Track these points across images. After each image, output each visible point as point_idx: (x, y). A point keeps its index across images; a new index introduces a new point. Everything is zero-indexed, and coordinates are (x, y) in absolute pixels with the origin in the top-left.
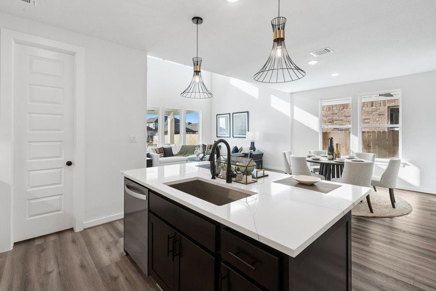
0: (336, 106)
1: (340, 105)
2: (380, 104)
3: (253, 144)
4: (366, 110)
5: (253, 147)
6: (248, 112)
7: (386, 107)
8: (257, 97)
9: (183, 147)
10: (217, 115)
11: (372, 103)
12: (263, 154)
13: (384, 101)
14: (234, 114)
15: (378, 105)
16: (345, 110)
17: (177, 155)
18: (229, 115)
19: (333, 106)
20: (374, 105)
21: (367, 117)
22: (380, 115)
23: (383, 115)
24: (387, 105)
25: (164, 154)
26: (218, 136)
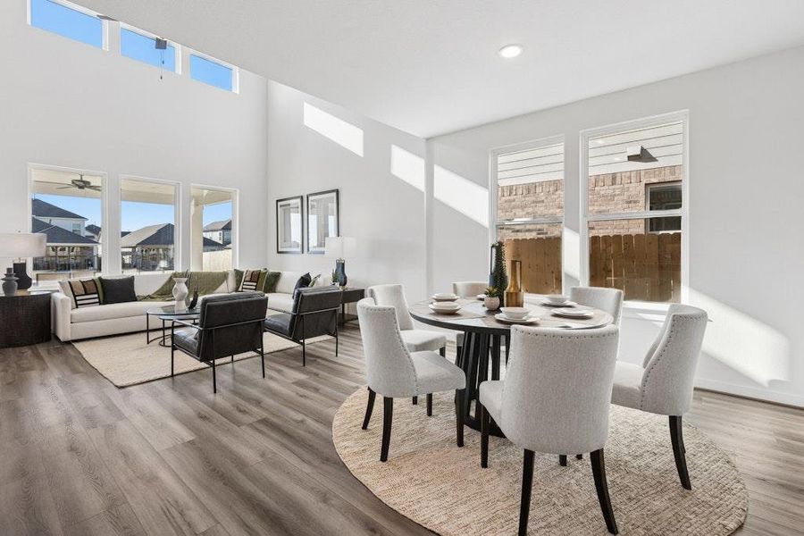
0: (541, 184)
1: (550, 183)
2: (630, 178)
3: (341, 266)
4: (602, 192)
5: (340, 275)
6: (337, 191)
7: (643, 184)
8: (360, 153)
10: (277, 201)
11: (614, 177)
13: (638, 172)
14: (310, 197)
15: (626, 180)
16: (558, 193)
17: (150, 298)
18: (300, 200)
19: (535, 185)
20: (618, 180)
21: (604, 208)
22: (630, 202)
23: (635, 202)
24: (644, 181)
25: (101, 298)
26: (280, 250)
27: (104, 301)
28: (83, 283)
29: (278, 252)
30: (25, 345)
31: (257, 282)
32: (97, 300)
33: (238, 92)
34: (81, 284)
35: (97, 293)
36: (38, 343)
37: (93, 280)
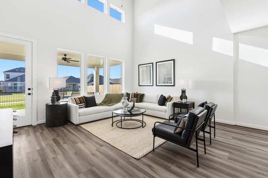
3: (184, 92)
6: (174, 60)
9: (107, 96)
10: (139, 65)
12: (194, 102)
14: (157, 64)
17: (101, 104)
18: (151, 65)
25: (85, 104)
26: (140, 85)
27: (87, 106)
28: (79, 98)
29: (139, 86)
30: (60, 126)
31: (137, 98)
32: (84, 106)
33: (124, 22)
34: (78, 99)
35: (84, 103)
36: (65, 125)
37: (82, 97)
